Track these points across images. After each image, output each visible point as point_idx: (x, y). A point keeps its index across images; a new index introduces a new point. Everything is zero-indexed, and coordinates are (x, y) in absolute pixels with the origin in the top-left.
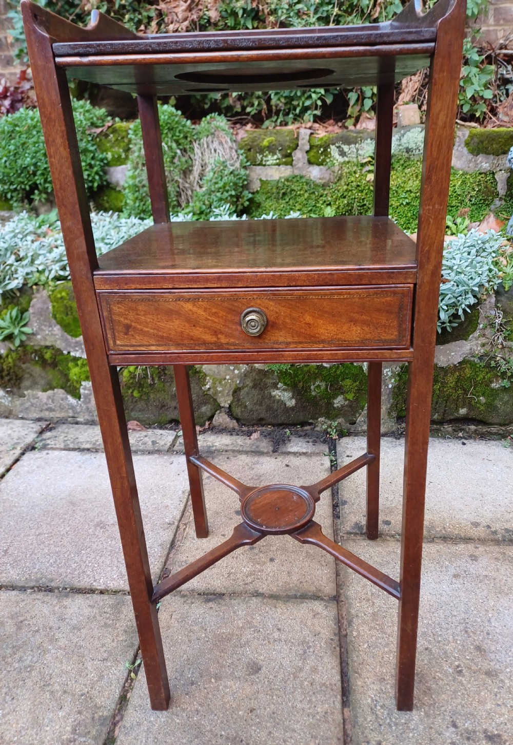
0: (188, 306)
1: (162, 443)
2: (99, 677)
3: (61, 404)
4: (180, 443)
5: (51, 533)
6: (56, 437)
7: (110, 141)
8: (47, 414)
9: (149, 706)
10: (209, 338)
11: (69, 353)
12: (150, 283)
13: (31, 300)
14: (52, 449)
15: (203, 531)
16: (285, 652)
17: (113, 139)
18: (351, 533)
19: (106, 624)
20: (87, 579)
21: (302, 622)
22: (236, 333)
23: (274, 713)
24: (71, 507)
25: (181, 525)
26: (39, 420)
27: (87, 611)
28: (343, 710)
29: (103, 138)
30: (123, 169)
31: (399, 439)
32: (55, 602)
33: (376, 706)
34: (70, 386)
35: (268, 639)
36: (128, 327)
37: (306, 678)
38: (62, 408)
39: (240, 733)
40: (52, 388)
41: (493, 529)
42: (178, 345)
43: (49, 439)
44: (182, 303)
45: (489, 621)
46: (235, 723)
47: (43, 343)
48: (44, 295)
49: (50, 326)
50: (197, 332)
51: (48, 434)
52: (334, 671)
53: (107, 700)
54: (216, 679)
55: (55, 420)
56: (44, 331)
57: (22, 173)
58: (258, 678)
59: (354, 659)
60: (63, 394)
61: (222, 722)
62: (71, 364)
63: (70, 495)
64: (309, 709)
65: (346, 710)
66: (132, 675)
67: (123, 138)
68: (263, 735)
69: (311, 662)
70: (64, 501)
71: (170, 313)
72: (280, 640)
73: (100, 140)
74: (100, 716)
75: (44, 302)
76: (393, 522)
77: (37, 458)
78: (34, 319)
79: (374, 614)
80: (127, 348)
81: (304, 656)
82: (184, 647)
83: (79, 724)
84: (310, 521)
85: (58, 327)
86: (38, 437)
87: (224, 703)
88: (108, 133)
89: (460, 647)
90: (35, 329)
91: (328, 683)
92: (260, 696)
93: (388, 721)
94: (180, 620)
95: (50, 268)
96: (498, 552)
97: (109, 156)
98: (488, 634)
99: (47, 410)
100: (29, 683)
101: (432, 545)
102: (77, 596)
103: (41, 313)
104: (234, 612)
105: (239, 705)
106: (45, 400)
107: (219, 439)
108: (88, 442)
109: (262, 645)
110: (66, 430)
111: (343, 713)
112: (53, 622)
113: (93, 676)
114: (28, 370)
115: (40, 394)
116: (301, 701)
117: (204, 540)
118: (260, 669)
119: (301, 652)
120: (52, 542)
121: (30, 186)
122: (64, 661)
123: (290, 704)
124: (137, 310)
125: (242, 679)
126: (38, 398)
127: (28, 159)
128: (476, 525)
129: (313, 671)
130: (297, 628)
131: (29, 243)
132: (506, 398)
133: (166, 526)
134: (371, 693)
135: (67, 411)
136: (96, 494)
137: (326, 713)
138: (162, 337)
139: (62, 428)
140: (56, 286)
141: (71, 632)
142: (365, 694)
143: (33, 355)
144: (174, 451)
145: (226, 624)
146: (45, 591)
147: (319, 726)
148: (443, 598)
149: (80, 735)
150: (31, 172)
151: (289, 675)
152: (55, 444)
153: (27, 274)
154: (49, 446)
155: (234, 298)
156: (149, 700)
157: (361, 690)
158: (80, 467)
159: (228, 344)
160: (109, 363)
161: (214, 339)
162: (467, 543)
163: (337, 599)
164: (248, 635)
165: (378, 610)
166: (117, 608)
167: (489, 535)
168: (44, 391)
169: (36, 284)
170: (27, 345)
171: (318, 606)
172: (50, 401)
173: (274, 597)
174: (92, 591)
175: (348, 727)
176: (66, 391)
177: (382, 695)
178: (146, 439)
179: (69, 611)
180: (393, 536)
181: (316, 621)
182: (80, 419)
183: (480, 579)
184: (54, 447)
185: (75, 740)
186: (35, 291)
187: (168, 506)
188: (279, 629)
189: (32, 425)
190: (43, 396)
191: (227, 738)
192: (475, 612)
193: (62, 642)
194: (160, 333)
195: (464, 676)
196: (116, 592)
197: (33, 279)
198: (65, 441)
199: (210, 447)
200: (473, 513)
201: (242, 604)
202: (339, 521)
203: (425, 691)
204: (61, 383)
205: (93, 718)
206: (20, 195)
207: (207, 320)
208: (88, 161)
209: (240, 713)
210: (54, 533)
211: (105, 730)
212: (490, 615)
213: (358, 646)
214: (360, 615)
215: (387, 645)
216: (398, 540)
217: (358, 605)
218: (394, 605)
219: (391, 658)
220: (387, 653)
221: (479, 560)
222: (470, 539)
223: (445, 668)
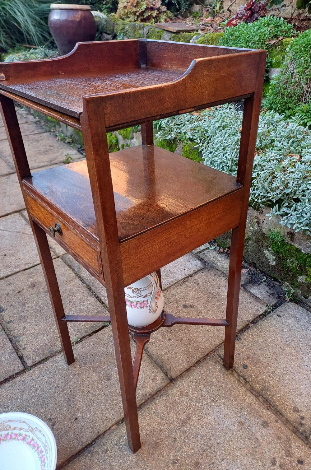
4: (204, 253)
18: (221, 357)
23: (93, 400)
32: (86, 295)
39: (76, 395)
41: (303, 422)
42: (42, 223)
45: (223, 459)
54: (93, 369)
58: (105, 382)
61: (76, 386)
64: (104, 411)
65: (115, 426)
66: (74, 343)
68: (81, 404)
74: (52, 349)
76: (249, 369)
79: (175, 402)
83: (45, 346)
87: (85, 380)
89: (190, 454)
94: (110, 336)
96: (287, 436)
98: (213, 464)
100: (50, 320)
101: (254, 397)
102: (94, 298)
105: (87, 386)
107: (225, 261)
111: (113, 426)
116: (105, 406)
118: (109, 380)
123: (101, 403)
124: (32, 202)
125: (100, 378)
128: (296, 410)
137: (107, 419)
144: (197, 256)
147: (99, 421)
148: (218, 427)
162: (276, 414)
163: (172, 381)
165: (180, 402)
167: (296, 422)
171: (160, 376)
173: (150, 357)
174: (100, 300)
175: (108, 432)
180: (239, 375)
183: (252, 437)
191: (71, 393)
192: (223, 448)
195: (173, 466)
196: (105, 306)
199: (214, 263)
203: (149, 453)
205: (50, 347)
209: (85, 389)
211: (49, 354)
212: (228, 457)
213: (151, 407)
214: (169, 396)
215: (162, 419)
216: (239, 380)
217: (175, 391)
218: (190, 406)
219: (156, 426)
220: (157, 422)
221: (266, 429)
222: (281, 414)
223: (171, 454)
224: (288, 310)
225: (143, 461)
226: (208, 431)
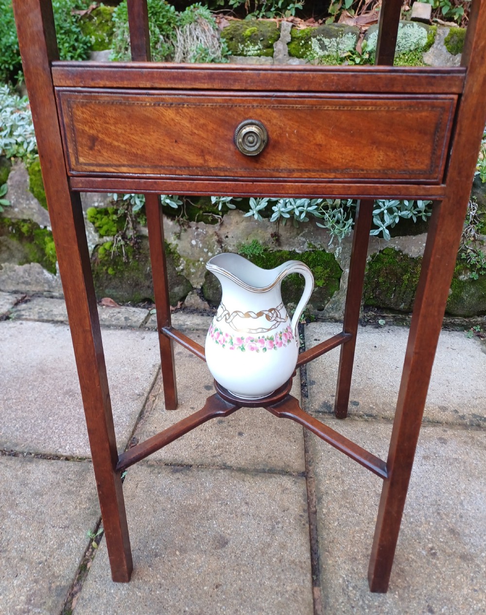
0: (170, 114)
1: (135, 319)
2: (59, 545)
3: (37, 278)
4: (152, 320)
5: (19, 398)
6: (30, 309)
7: (94, 24)
8: (23, 288)
9: (110, 576)
10: (194, 159)
11: (45, 227)
12: (122, 79)
13: (9, 172)
14: (26, 319)
15: (172, 403)
16: (253, 526)
17: (97, 22)
18: (319, 412)
19: (69, 491)
20: (52, 445)
21: (270, 496)
22: (228, 154)
23: (240, 590)
24: (42, 374)
25: (150, 397)
26: (15, 292)
27: (51, 477)
28: (313, 589)
29: (87, 20)
30: (106, 54)
31: (365, 326)
32: (18, 466)
33: (348, 587)
34: (46, 260)
35: (236, 512)
36: (94, 139)
37: (275, 555)
38: (38, 282)
39: (205, 609)
40: (29, 262)
41: (461, 414)
42: (155, 167)
43: (23, 310)
44: (161, 109)
45: (461, 504)
46: (199, 599)
47: (20, 217)
48: (22, 167)
49: (28, 199)
50: (179, 151)
51: (24, 306)
52: (303, 548)
53: (66, 569)
54: (180, 552)
55: (31, 293)
56: (21, 204)
57: (6, 51)
58: (224, 552)
59: (325, 536)
60: (39, 268)
61: (186, 597)
62: (47, 239)
63: (41, 363)
64: (278, 586)
65: (316, 589)
66: (94, 544)
67: (107, 21)
69: (279, 538)
70: (35, 369)
71: (146, 122)
72: (248, 514)
73: (85, 23)
74: (57, 587)
75: (22, 175)
76: (361, 403)
77: (11, 328)
78: (12, 192)
79: (344, 492)
80: (92, 168)
81: (272, 532)
82: (149, 518)
83: (34, 594)
84: (287, 395)
85: (36, 200)
86: (13, 308)
87: (189, 577)
88: (92, 15)
90: (12, 202)
91: (297, 560)
92: (227, 571)
93: (361, 603)
94: (146, 490)
95: (28, 141)
97: (93, 39)
98: (461, 517)
99: (23, 283)
102: (41, 461)
103: (19, 186)
104: (202, 484)
105: (204, 580)
106: (21, 273)
107: (191, 318)
108: (62, 315)
109: (229, 518)
110: (41, 303)
111: (313, 593)
112: (15, 486)
113: (53, 543)
114: (5, 243)
115: (17, 267)
116: (269, 579)
117: (173, 412)
118: (227, 543)
119: (270, 527)
120: (19, 407)
121: (14, 66)
122: (23, 527)
123: (258, 581)
124: (105, 116)
125: (208, 552)
126: (15, 271)
127: (13, 38)
128: (444, 409)
129: (282, 548)
130: (265, 502)
131: (8, 114)
132: (473, 290)
133: (135, 397)
134: (343, 573)
135: (43, 286)
136: (67, 363)
137: (295, 592)
138: (136, 155)
139: (36, 301)
140: (34, 159)
141: (33, 497)
142: (336, 573)
143: (10, 228)
144: (146, 328)
145: (193, 495)
146: (9, 455)
147: (288, 605)
149: (35, 606)
150: (15, 51)
151: (257, 550)
152: (30, 315)
153: (6, 145)
154: (24, 317)
155: (229, 106)
156: (110, 571)
157: (332, 569)
158: (53, 338)
159: (217, 168)
160: (70, 188)
161: (200, 161)
162: (435, 426)
163: (305, 475)
164: (215, 507)
165: (349, 488)
166: (81, 475)
167: (457, 419)
168: (21, 264)
169: (15, 156)
170: (5, 218)
171: (287, 482)
172: (27, 274)
173: (242, 470)
174: (57, 457)
175: (319, 607)
176: (42, 265)
177: (354, 575)
178: (120, 315)
179: (32, 477)
180: (361, 416)
181: (285, 497)
182: (56, 294)
183: (450, 462)
184: (28, 317)
185: (29, 611)
186: (13, 163)
187: (138, 378)
188: (247, 503)
189: (8, 297)
190: (20, 269)
192: (447, 494)
193: (23, 508)
194: (134, 150)
195: (438, 559)
196: (81, 459)
197: (11, 151)
198: (39, 313)
199: (181, 325)
200: (440, 398)
201: (209, 477)
202: (307, 400)
203: (398, 573)
204: (37, 257)
205: (50, 588)
206: (4, 76)
207: (193, 134)
208: (72, 43)
209: (205, 588)
210: (22, 398)
211: (62, 601)
212: (462, 498)
213: (328, 523)
214: (329, 492)
215: (358, 524)
216: (366, 421)
217: (327, 482)
218: (364, 483)
219: (362, 537)
220: (357, 532)
221: (448, 443)
222: (437, 422)
223: (418, 550)
224: (317, 331)
225: (406, 591)
226: (413, 492)
